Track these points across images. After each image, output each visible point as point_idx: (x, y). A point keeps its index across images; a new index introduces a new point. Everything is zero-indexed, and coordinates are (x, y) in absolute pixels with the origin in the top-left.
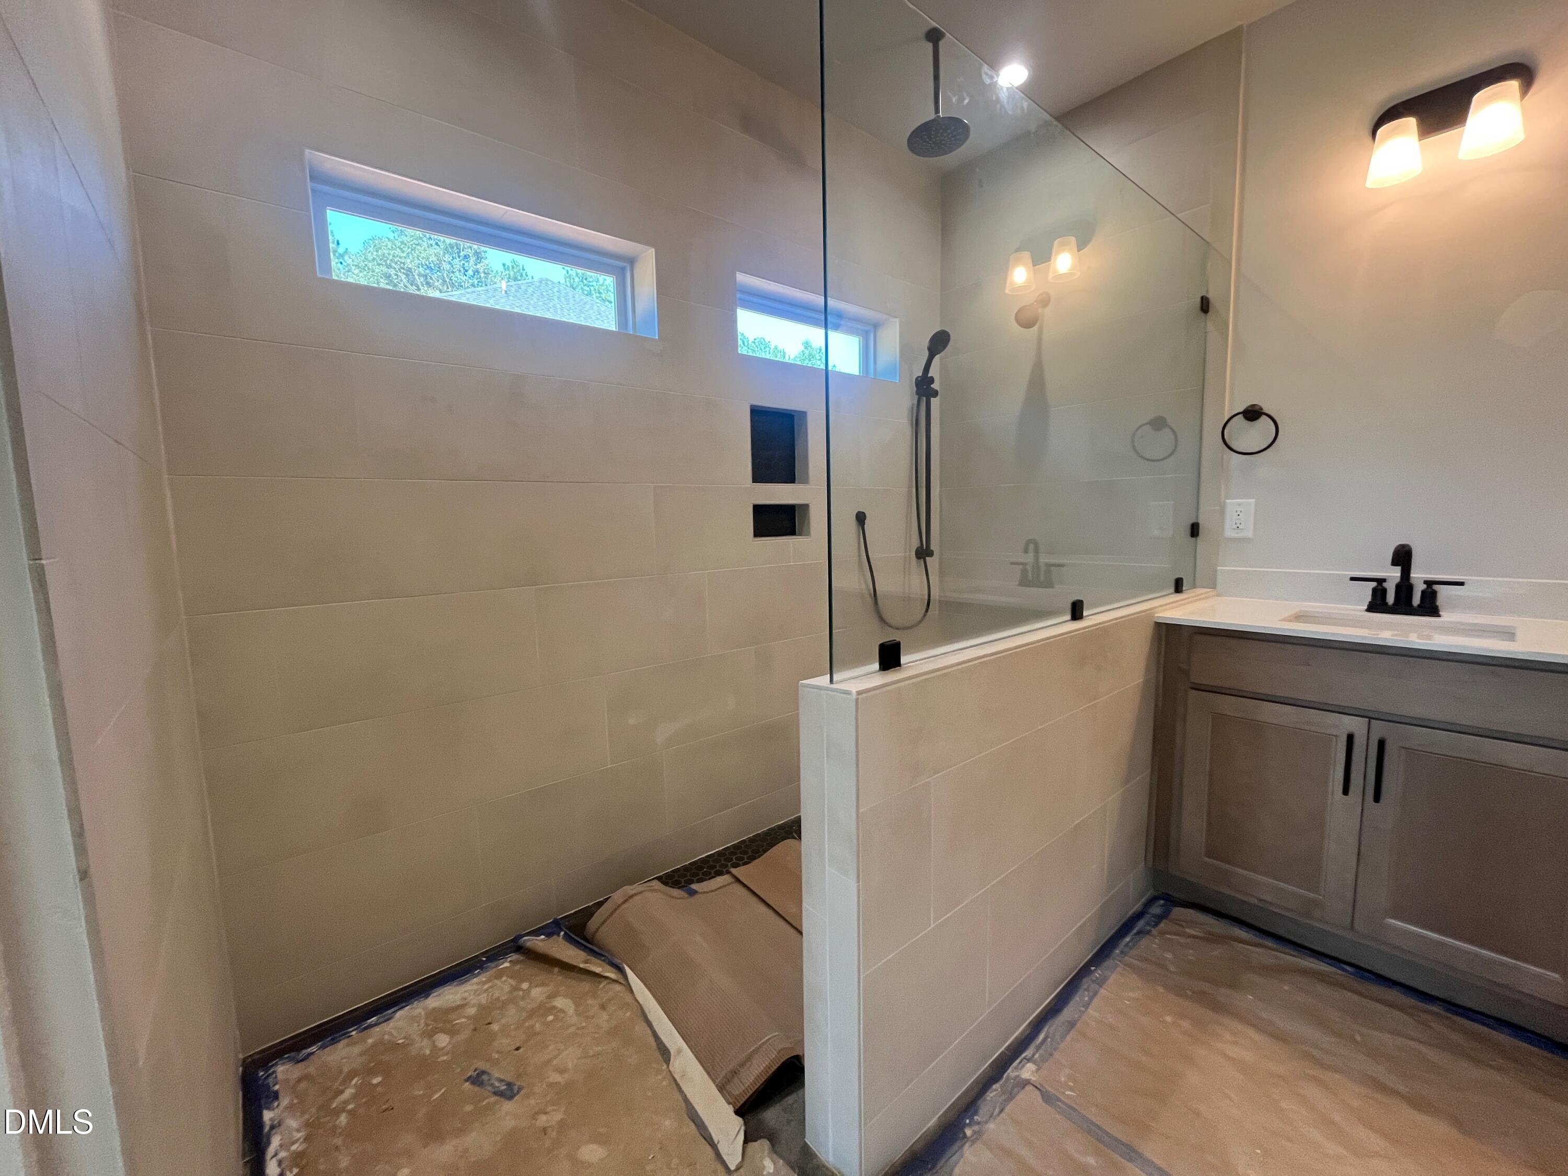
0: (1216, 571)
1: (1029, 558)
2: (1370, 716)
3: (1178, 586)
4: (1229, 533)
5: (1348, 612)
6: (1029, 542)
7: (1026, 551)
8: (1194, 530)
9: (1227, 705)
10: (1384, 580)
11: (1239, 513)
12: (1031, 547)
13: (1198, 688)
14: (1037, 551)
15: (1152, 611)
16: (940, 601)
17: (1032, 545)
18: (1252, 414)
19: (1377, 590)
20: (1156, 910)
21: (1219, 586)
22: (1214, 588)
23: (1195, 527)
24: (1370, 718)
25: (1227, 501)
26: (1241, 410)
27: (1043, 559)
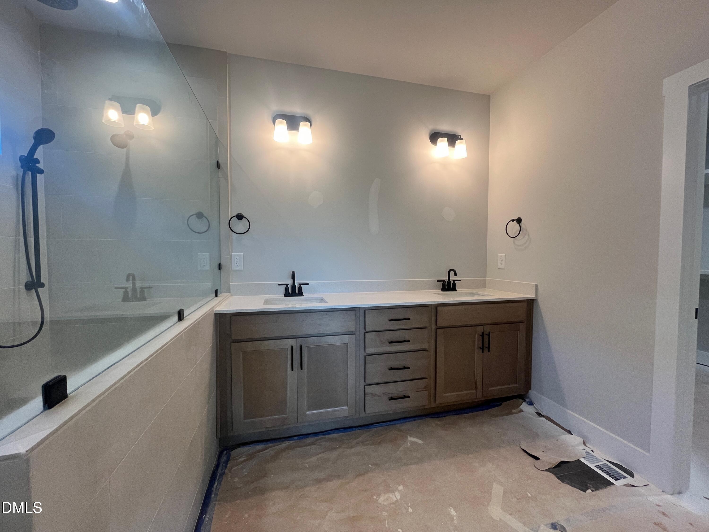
0: (230, 285)
1: (130, 285)
2: (296, 338)
3: (216, 294)
4: (234, 268)
5: (279, 298)
6: (128, 276)
7: (128, 280)
8: (220, 267)
9: (249, 346)
10: (288, 284)
11: (237, 259)
12: (131, 278)
13: (235, 341)
14: (134, 279)
15: (213, 309)
16: (50, 321)
17: (131, 277)
18: (240, 217)
19: (287, 288)
20: (224, 459)
21: (231, 291)
22: (230, 292)
23: (220, 265)
24: (297, 338)
25: (232, 254)
26: (236, 215)
27: (138, 285)
